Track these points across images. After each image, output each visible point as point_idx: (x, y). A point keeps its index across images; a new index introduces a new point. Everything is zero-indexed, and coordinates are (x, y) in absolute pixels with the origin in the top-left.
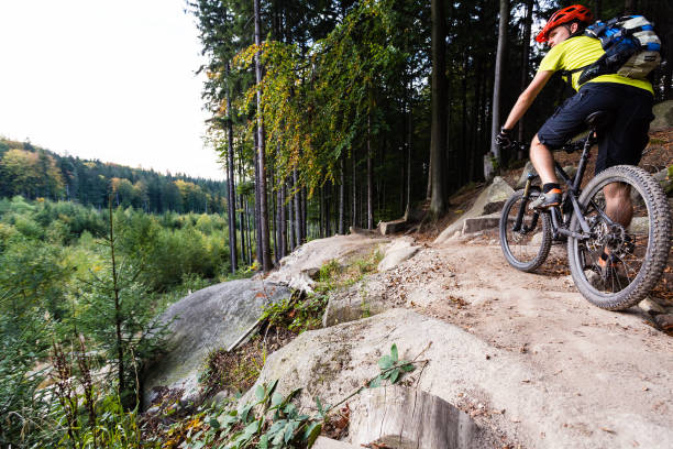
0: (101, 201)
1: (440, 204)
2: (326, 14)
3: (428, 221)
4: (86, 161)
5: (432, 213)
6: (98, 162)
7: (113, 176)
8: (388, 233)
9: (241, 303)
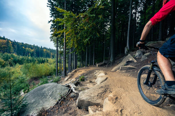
0: (23, 54)
1: (113, 59)
2: (84, 9)
3: (109, 64)
4: (20, 43)
5: (110, 62)
6: (23, 43)
7: (26, 47)
8: (98, 66)
9: (52, 92)
